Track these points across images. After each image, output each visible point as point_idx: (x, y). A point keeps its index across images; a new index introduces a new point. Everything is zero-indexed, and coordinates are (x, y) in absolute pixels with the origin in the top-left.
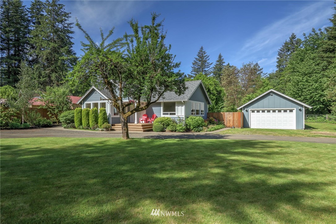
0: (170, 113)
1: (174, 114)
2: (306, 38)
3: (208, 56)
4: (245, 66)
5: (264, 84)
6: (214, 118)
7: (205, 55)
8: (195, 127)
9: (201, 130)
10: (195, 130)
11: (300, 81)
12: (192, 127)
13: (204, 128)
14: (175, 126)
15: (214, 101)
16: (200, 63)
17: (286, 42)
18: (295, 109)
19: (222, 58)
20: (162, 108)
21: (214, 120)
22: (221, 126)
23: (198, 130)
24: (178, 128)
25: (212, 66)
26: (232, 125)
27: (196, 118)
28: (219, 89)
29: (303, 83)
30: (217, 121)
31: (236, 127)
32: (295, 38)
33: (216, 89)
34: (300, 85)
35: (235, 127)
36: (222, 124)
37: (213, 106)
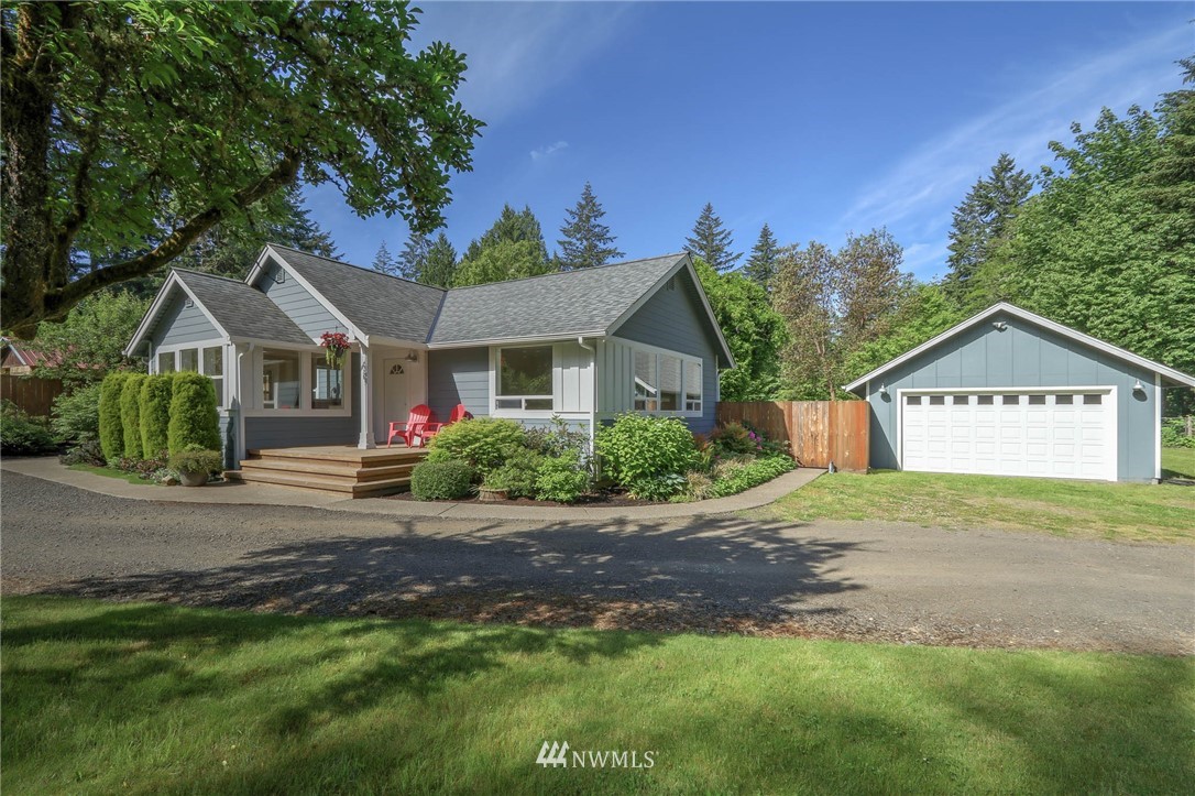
0: (527, 401)
1: (548, 405)
2: (1082, 139)
3: (729, 233)
4: (857, 242)
5: (925, 306)
6: (745, 424)
7: (719, 229)
8: (643, 475)
9: (676, 492)
10: (642, 490)
11: (1074, 292)
12: (626, 475)
13: (692, 476)
14: (529, 468)
15: (747, 361)
16: (703, 253)
17: (980, 182)
18: (1114, 389)
19: (773, 238)
20: (492, 374)
21: (746, 433)
22: (777, 462)
23: (662, 490)
24: (545, 482)
25: (738, 264)
26: (825, 455)
27: (651, 428)
28: (764, 318)
29: (1087, 297)
30: (760, 439)
31: (844, 466)
32: (1012, 169)
33: (753, 317)
34: (1075, 304)
35: (839, 464)
36: (781, 452)
37: (742, 378)
